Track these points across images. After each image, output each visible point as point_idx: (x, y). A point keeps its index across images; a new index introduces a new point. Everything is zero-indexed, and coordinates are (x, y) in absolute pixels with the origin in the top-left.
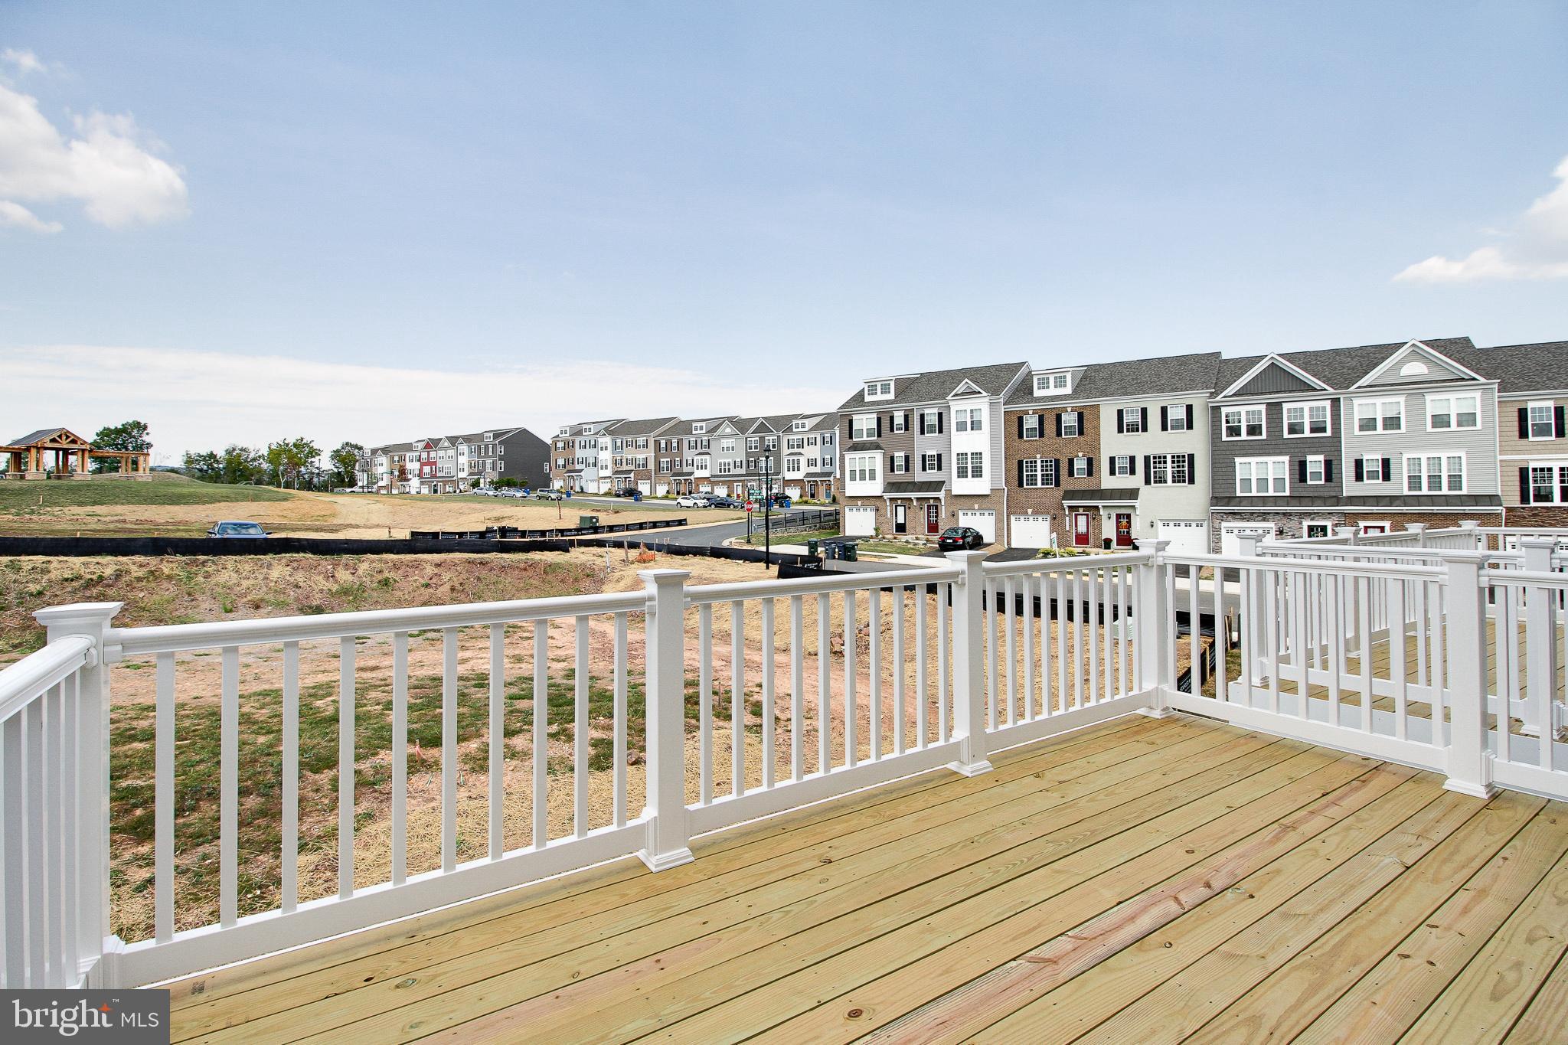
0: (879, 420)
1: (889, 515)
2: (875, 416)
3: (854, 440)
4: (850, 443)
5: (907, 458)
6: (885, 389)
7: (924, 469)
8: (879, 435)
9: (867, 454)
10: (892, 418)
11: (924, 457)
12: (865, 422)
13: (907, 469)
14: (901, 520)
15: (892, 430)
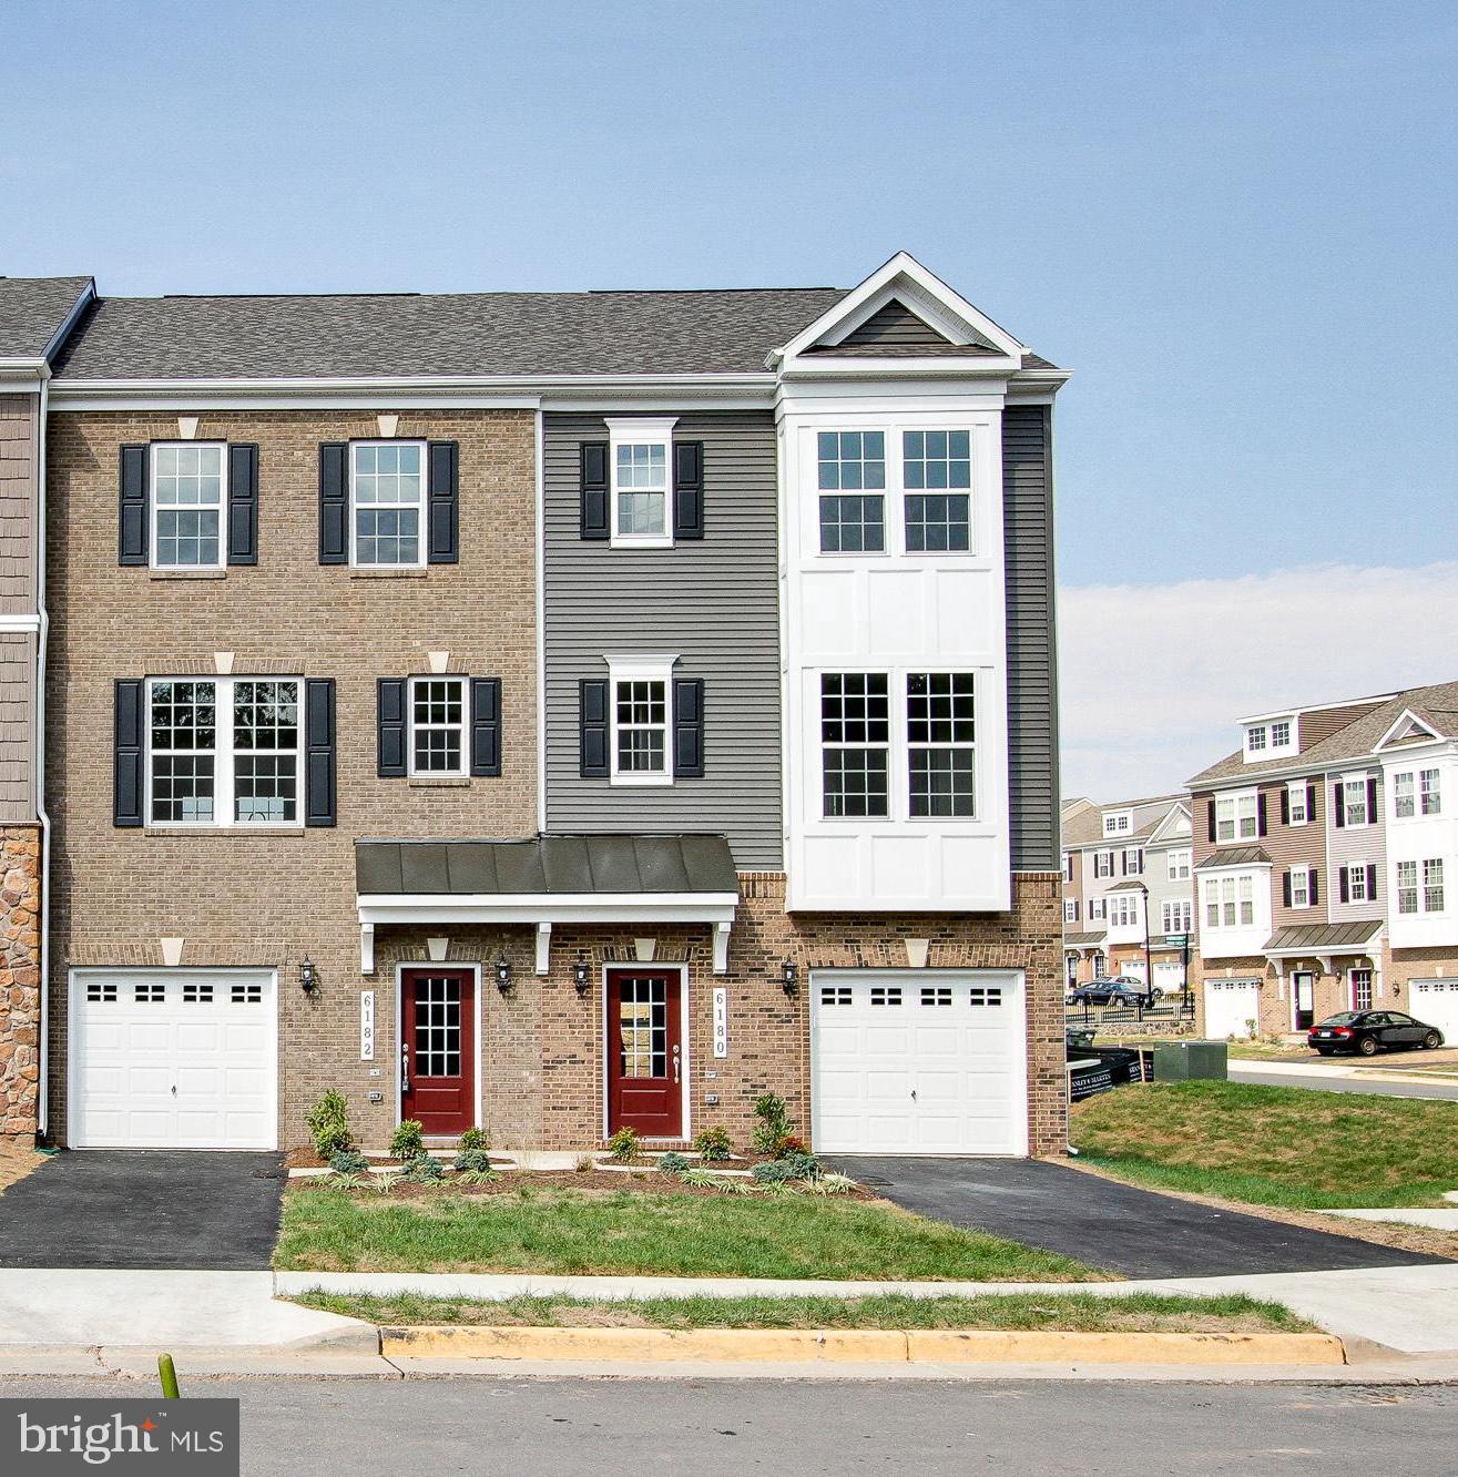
0: (1262, 800)
1: (1282, 997)
2: (1254, 792)
3: (1219, 842)
4: (1211, 850)
5: (1313, 875)
6: (1281, 733)
7: (1344, 898)
8: (1263, 832)
9: (1235, 872)
10: (1284, 796)
11: (1343, 872)
12: (1237, 807)
13: (1314, 901)
14: (1305, 1006)
15: (1285, 820)
